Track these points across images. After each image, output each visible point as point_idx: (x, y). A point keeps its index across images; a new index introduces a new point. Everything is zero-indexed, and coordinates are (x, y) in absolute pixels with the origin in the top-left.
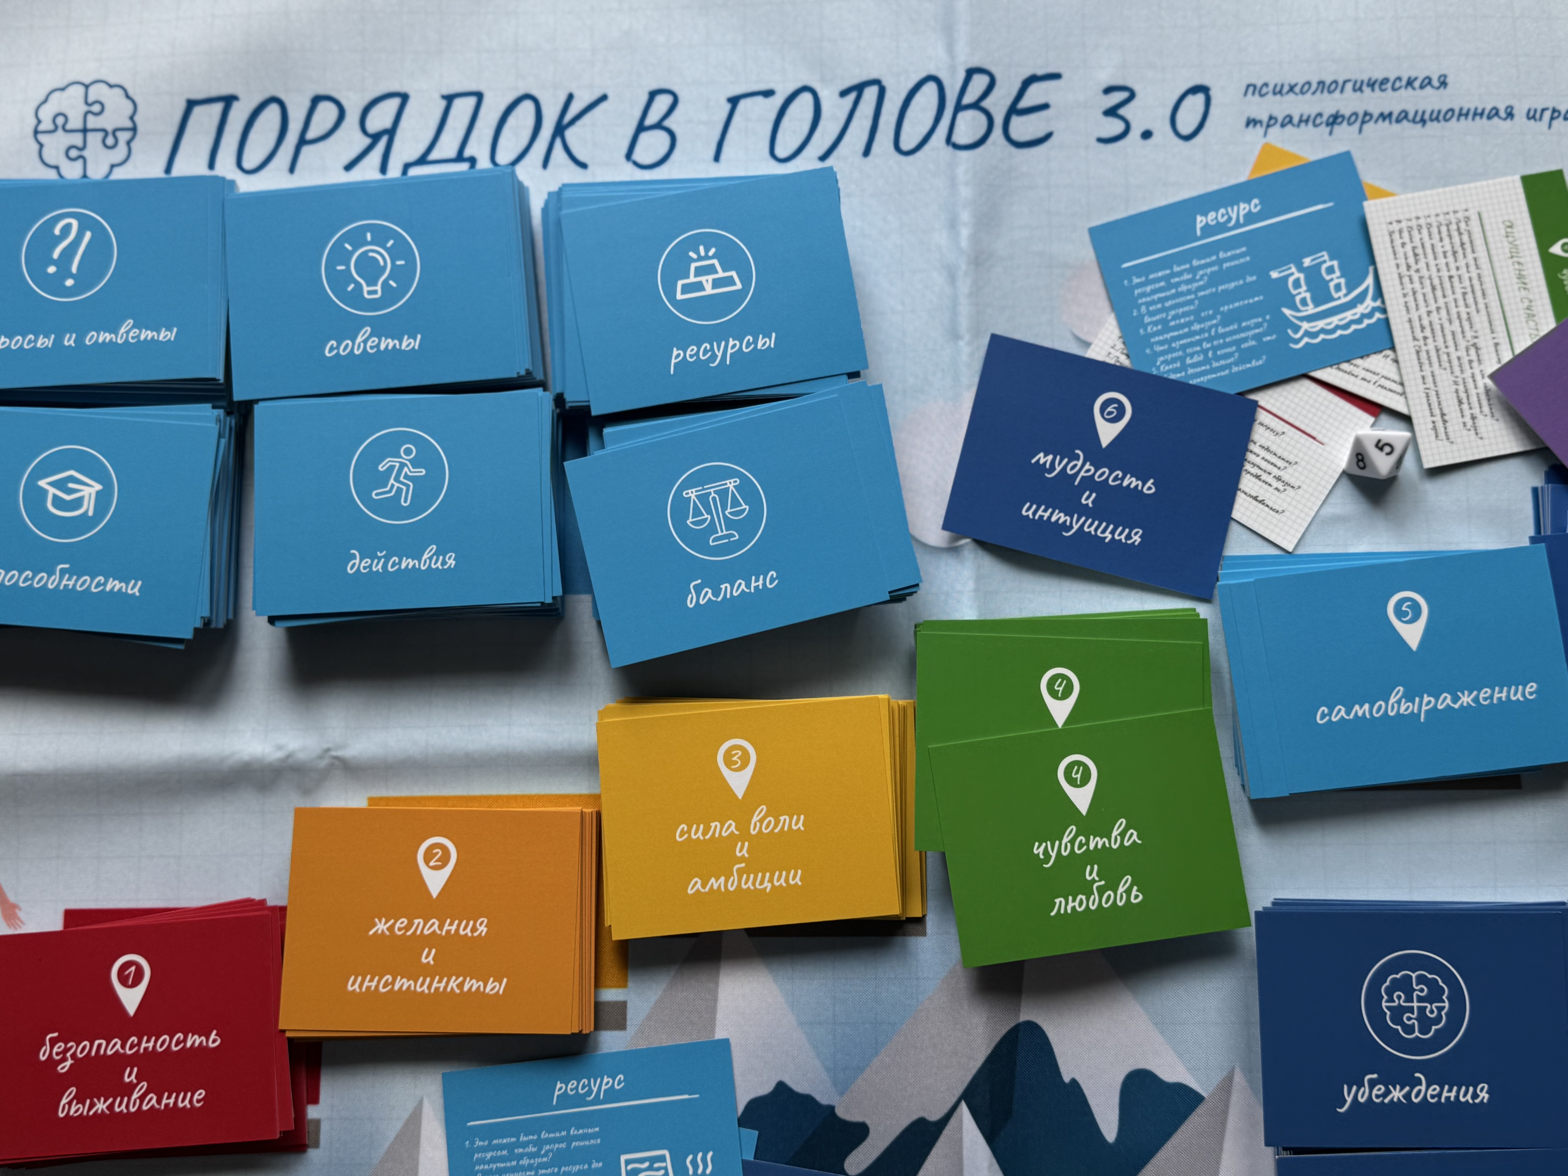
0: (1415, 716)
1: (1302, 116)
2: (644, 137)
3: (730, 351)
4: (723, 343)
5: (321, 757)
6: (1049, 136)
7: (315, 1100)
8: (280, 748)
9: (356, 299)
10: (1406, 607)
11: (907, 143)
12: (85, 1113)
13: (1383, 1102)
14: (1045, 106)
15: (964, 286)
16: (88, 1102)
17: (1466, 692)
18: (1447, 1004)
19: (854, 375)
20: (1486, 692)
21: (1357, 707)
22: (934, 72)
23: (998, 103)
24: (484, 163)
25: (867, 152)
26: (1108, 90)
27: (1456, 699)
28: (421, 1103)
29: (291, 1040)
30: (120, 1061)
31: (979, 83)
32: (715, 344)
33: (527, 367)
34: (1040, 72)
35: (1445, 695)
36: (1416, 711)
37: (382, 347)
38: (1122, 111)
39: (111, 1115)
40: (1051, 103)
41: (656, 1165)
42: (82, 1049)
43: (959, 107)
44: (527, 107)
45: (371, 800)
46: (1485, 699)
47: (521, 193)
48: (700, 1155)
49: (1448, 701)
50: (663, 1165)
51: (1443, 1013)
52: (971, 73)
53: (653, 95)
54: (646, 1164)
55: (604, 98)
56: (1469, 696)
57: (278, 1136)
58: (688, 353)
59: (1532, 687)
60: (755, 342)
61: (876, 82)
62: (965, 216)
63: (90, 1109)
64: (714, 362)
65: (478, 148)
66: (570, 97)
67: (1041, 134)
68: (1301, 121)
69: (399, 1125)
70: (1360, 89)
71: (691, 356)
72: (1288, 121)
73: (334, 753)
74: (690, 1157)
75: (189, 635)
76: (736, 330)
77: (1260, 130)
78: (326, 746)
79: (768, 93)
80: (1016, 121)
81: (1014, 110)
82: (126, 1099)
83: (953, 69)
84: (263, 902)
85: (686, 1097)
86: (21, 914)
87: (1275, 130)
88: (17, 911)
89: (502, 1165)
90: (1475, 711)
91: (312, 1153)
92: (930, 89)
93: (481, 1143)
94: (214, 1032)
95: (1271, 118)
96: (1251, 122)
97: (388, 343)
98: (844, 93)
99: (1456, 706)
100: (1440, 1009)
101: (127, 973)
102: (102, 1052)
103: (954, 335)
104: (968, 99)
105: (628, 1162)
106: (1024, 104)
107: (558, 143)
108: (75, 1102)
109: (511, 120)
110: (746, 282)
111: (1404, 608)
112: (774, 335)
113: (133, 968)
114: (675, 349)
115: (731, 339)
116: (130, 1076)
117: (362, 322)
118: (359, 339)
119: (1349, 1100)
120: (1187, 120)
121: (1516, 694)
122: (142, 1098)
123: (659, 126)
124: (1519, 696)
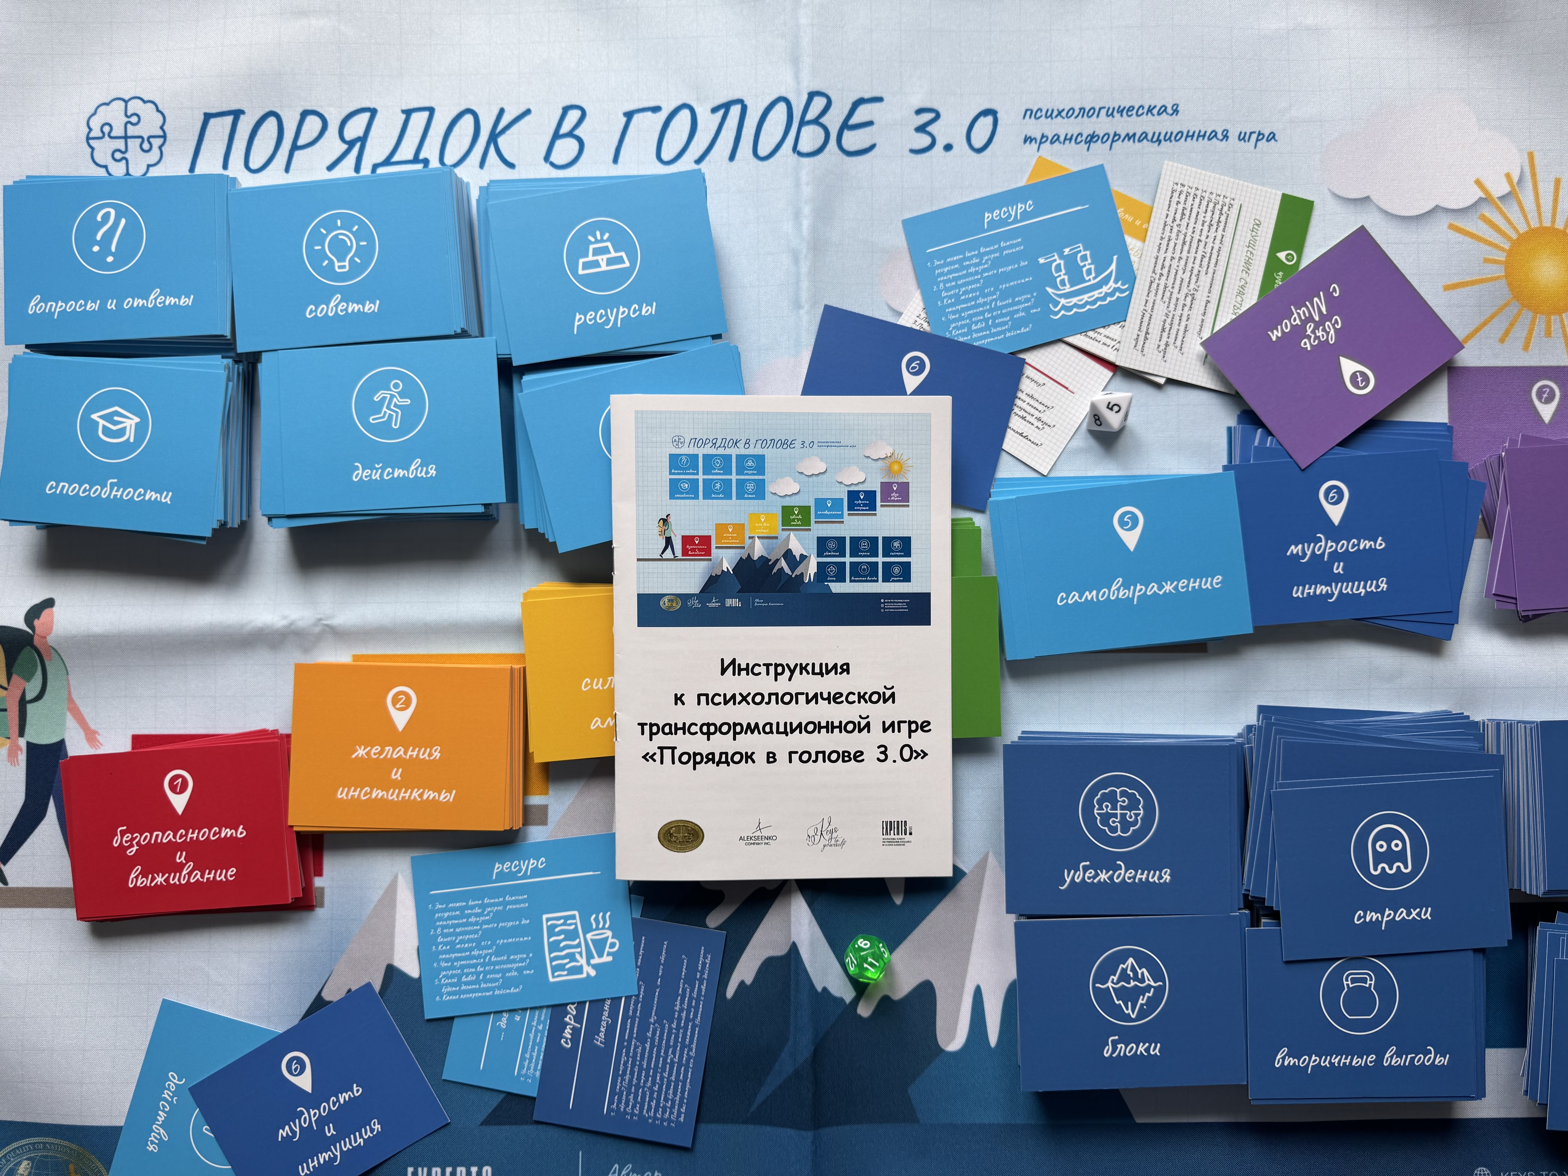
0: (1129, 600)
1: (1066, 135)
2: (559, 143)
3: (620, 316)
4: (615, 310)
5: (315, 625)
6: (873, 147)
7: (319, 873)
8: (285, 617)
9: (329, 272)
10: (1127, 518)
11: (763, 151)
12: (148, 885)
13: (1093, 882)
14: (870, 123)
15: (805, 267)
16: (150, 876)
17: (1169, 583)
18: (1142, 812)
19: (717, 337)
20: (1184, 582)
21: (1087, 593)
22: (784, 95)
23: (833, 120)
24: (434, 163)
25: (732, 157)
26: (919, 112)
27: (1161, 587)
28: (396, 877)
29: (298, 833)
30: (173, 847)
31: (819, 103)
32: (609, 310)
33: (462, 327)
34: (866, 96)
35: (1153, 584)
36: (1130, 596)
37: (350, 310)
38: (929, 129)
39: (168, 887)
40: (875, 121)
41: (569, 922)
42: (144, 838)
43: (803, 123)
44: (468, 119)
45: (356, 658)
46: (1183, 588)
47: (461, 187)
48: (601, 914)
49: (1155, 589)
50: (574, 921)
51: (1139, 818)
52: (812, 95)
53: (566, 110)
54: (562, 921)
55: (528, 112)
56: (1171, 585)
57: (290, 901)
58: (588, 317)
59: (1218, 578)
60: (640, 309)
61: (740, 101)
62: (807, 210)
63: (151, 882)
64: (608, 325)
65: (431, 151)
66: (502, 111)
67: (866, 145)
68: (1065, 139)
69: (381, 892)
70: (1112, 114)
71: (590, 320)
72: (1056, 139)
73: (325, 622)
74: (594, 916)
75: (209, 534)
76: (625, 299)
77: (1034, 146)
78: (319, 616)
79: (656, 109)
80: (847, 134)
81: (845, 126)
82: (178, 874)
83: (798, 93)
84: (275, 731)
85: (591, 873)
86: (99, 738)
87: (1046, 146)
88: (97, 735)
89: (456, 922)
90: (1176, 596)
91: (319, 912)
92: (781, 107)
93: (440, 906)
94: (241, 827)
95: (1043, 136)
96: (1028, 139)
97: (354, 307)
98: (714, 110)
99: (1161, 593)
100: (1137, 815)
101: (175, 783)
102: (159, 841)
103: (798, 306)
104: (810, 116)
105: (548, 920)
106: (853, 121)
107: (492, 149)
108: (140, 876)
109: (456, 130)
110: (633, 262)
111: (1125, 520)
112: (655, 304)
113: (180, 780)
114: (577, 314)
115: (621, 307)
116: (180, 858)
117: (335, 290)
118: (332, 304)
119: (1068, 880)
120: (980, 137)
121: (1206, 583)
122: (190, 874)
123: (570, 134)
124: (1208, 585)
